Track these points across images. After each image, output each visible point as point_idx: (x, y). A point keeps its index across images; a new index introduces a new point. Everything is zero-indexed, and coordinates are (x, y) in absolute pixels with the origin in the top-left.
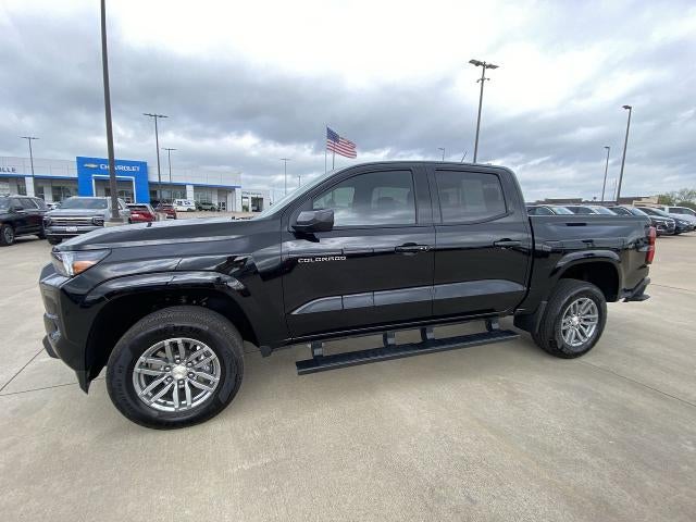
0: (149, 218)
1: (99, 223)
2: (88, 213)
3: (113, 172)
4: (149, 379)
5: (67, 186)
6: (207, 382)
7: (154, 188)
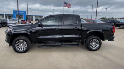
0: (25, 23)
1: (16, 24)
2: (14, 22)
3: (18, 13)
4: (18, 46)
5: (11, 16)
6: (25, 47)
7: (27, 16)
